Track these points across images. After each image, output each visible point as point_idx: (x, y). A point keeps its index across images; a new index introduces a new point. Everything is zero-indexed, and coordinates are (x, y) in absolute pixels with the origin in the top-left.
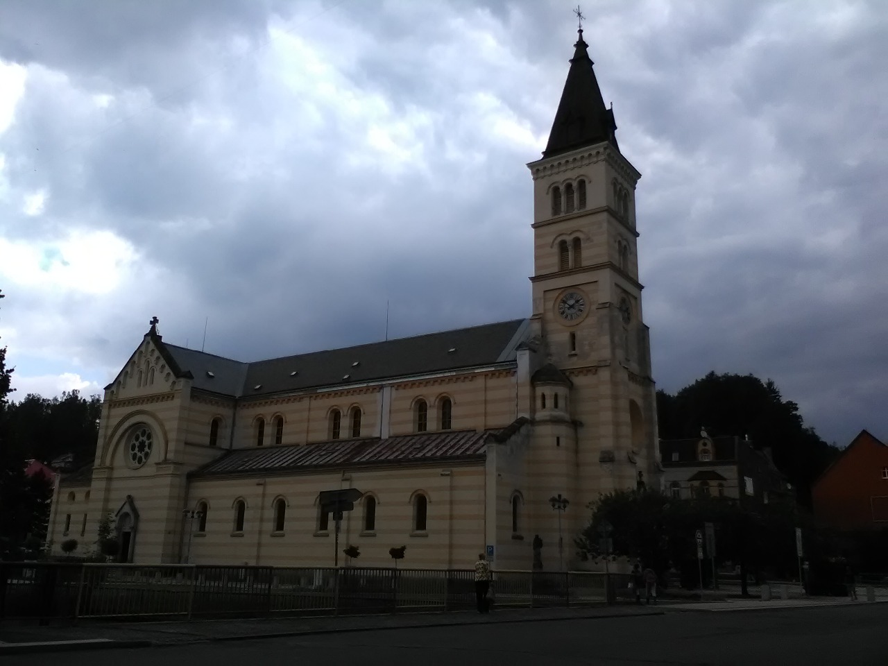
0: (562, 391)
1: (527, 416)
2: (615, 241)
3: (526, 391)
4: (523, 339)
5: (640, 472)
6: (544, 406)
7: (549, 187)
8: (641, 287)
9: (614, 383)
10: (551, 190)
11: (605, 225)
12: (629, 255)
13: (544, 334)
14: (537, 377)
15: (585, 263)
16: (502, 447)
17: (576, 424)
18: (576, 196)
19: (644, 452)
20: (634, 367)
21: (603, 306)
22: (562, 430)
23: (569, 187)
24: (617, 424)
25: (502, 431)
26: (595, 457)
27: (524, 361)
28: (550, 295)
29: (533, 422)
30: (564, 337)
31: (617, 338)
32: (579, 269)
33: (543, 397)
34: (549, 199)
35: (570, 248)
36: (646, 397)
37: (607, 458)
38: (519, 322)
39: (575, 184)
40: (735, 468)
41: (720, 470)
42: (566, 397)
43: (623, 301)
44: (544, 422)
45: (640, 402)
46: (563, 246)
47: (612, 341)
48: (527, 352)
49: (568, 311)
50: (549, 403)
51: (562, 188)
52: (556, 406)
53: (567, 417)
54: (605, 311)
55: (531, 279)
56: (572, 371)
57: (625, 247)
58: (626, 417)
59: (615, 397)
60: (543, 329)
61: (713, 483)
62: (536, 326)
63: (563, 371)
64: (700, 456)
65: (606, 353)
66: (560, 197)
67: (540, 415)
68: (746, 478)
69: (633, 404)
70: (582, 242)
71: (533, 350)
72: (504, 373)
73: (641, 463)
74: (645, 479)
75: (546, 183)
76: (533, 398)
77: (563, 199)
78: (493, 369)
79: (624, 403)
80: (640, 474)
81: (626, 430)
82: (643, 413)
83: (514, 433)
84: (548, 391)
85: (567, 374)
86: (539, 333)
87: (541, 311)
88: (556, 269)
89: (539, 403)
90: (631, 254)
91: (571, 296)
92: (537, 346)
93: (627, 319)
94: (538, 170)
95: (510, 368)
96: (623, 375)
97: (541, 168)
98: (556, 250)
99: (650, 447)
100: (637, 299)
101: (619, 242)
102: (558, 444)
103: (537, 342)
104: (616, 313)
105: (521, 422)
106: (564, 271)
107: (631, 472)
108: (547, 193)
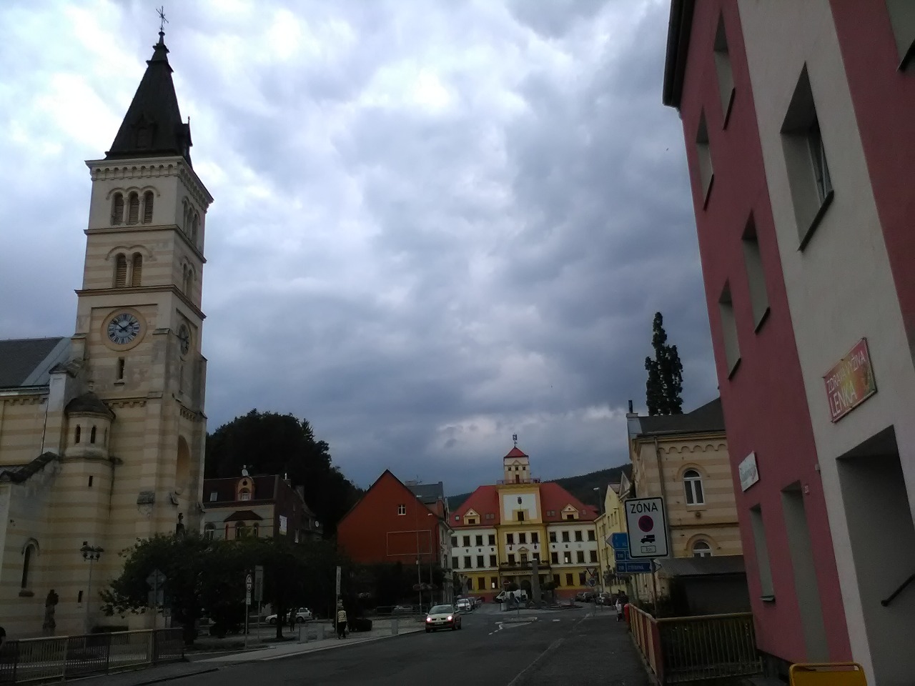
0: (101, 423)
1: (55, 451)
2: (181, 264)
3: (57, 421)
4: (59, 360)
5: (180, 514)
6: (78, 440)
7: (110, 192)
8: (202, 316)
9: (164, 417)
10: (112, 194)
11: (171, 246)
12: (193, 281)
13: (86, 357)
14: (73, 406)
15: (144, 283)
16: (20, 487)
17: (114, 462)
18: (141, 207)
19: (186, 493)
20: (187, 400)
21: (161, 332)
22: (97, 468)
23: (134, 196)
24: (161, 461)
25: (22, 468)
26: (134, 498)
27: (58, 388)
28: (98, 313)
29: (61, 459)
30: (113, 362)
31: (172, 368)
32: (136, 288)
33: (78, 429)
34: (108, 206)
35: (129, 264)
36: (196, 433)
37: (147, 500)
38: (56, 341)
39: (141, 195)
40: (271, 507)
41: (257, 509)
42: (106, 431)
43: (183, 328)
44: (76, 459)
45: (188, 439)
46: (120, 260)
47: (167, 371)
48: (64, 377)
49: (118, 333)
50: (85, 437)
51: (126, 196)
52: (93, 440)
53: (105, 453)
54: (162, 338)
55: (77, 292)
56: (116, 402)
57: (190, 271)
58: (172, 454)
59: (163, 433)
60: (86, 351)
61: (249, 523)
62: (78, 347)
63: (106, 402)
64: (239, 495)
65: (158, 383)
66: (123, 206)
67: (71, 451)
68: (281, 517)
69: (182, 441)
70: (143, 259)
71: (71, 374)
72: (31, 400)
73: (183, 504)
74: (184, 521)
75: (106, 187)
76: (65, 431)
77: (126, 208)
78: (16, 394)
79: (172, 440)
80: (180, 516)
81: (171, 468)
82: (190, 450)
83: (36, 470)
84: (85, 423)
85: (110, 404)
86: (81, 355)
87: (86, 330)
88: (109, 285)
89: (72, 437)
90: (195, 280)
91: (125, 317)
92: (76, 370)
93: (185, 350)
94: (99, 170)
95: (40, 394)
96: (174, 409)
97: (102, 169)
98: (111, 263)
99: (194, 486)
100: (197, 329)
101: (185, 266)
102: (90, 484)
103: (77, 365)
104: (175, 341)
105: (47, 458)
106: (118, 289)
107: (171, 514)
108: (107, 199)
